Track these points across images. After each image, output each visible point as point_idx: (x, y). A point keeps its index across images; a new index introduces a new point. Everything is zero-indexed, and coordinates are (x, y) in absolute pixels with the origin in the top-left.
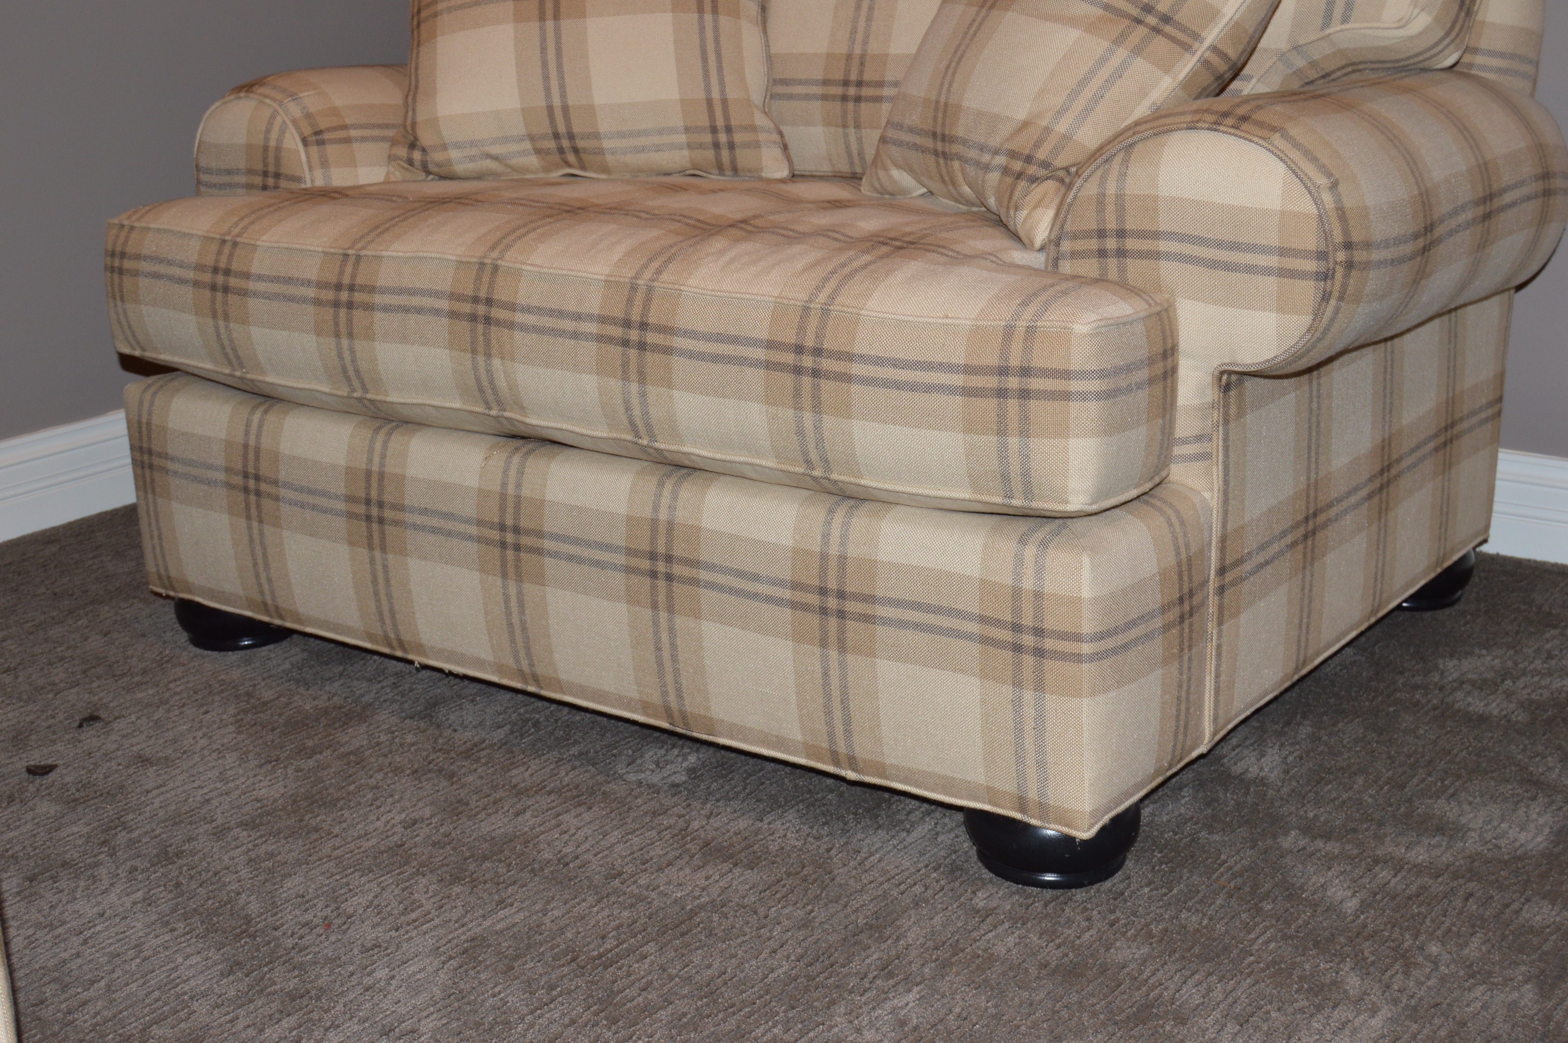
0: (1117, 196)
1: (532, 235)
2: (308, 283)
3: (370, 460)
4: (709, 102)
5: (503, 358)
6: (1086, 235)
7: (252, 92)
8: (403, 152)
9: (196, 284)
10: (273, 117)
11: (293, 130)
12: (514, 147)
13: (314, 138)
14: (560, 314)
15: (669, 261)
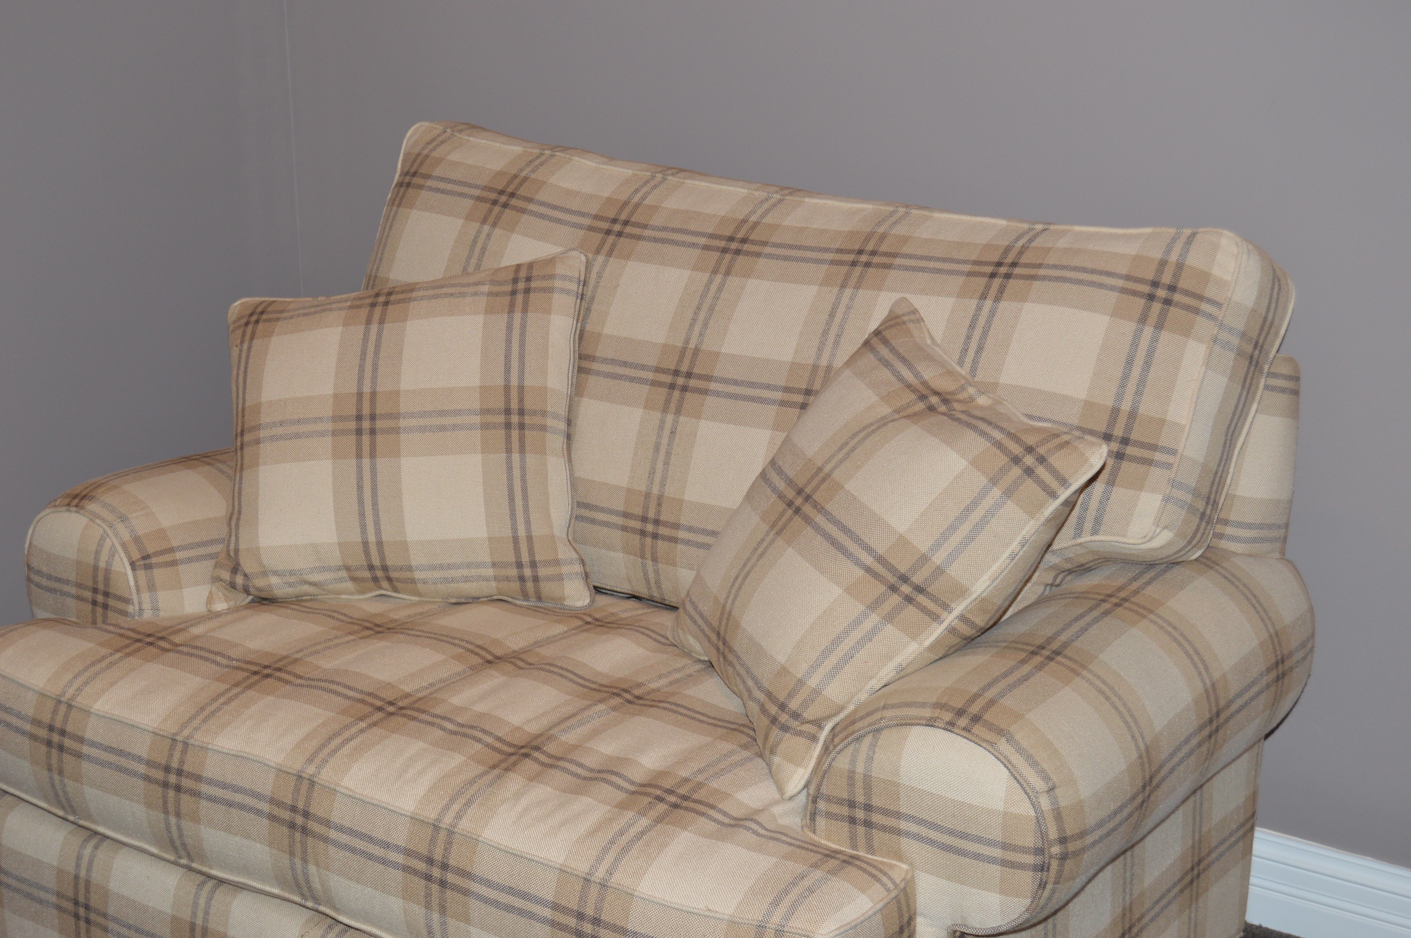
0: (865, 776)
1: (346, 749)
2: (139, 759)
3: (194, 914)
4: (516, 539)
5: (317, 865)
6: (840, 802)
7: (83, 508)
8: (226, 575)
9: (33, 737)
10: (102, 539)
11: (123, 555)
12: (330, 576)
13: (142, 563)
14: (371, 839)
15: (468, 804)
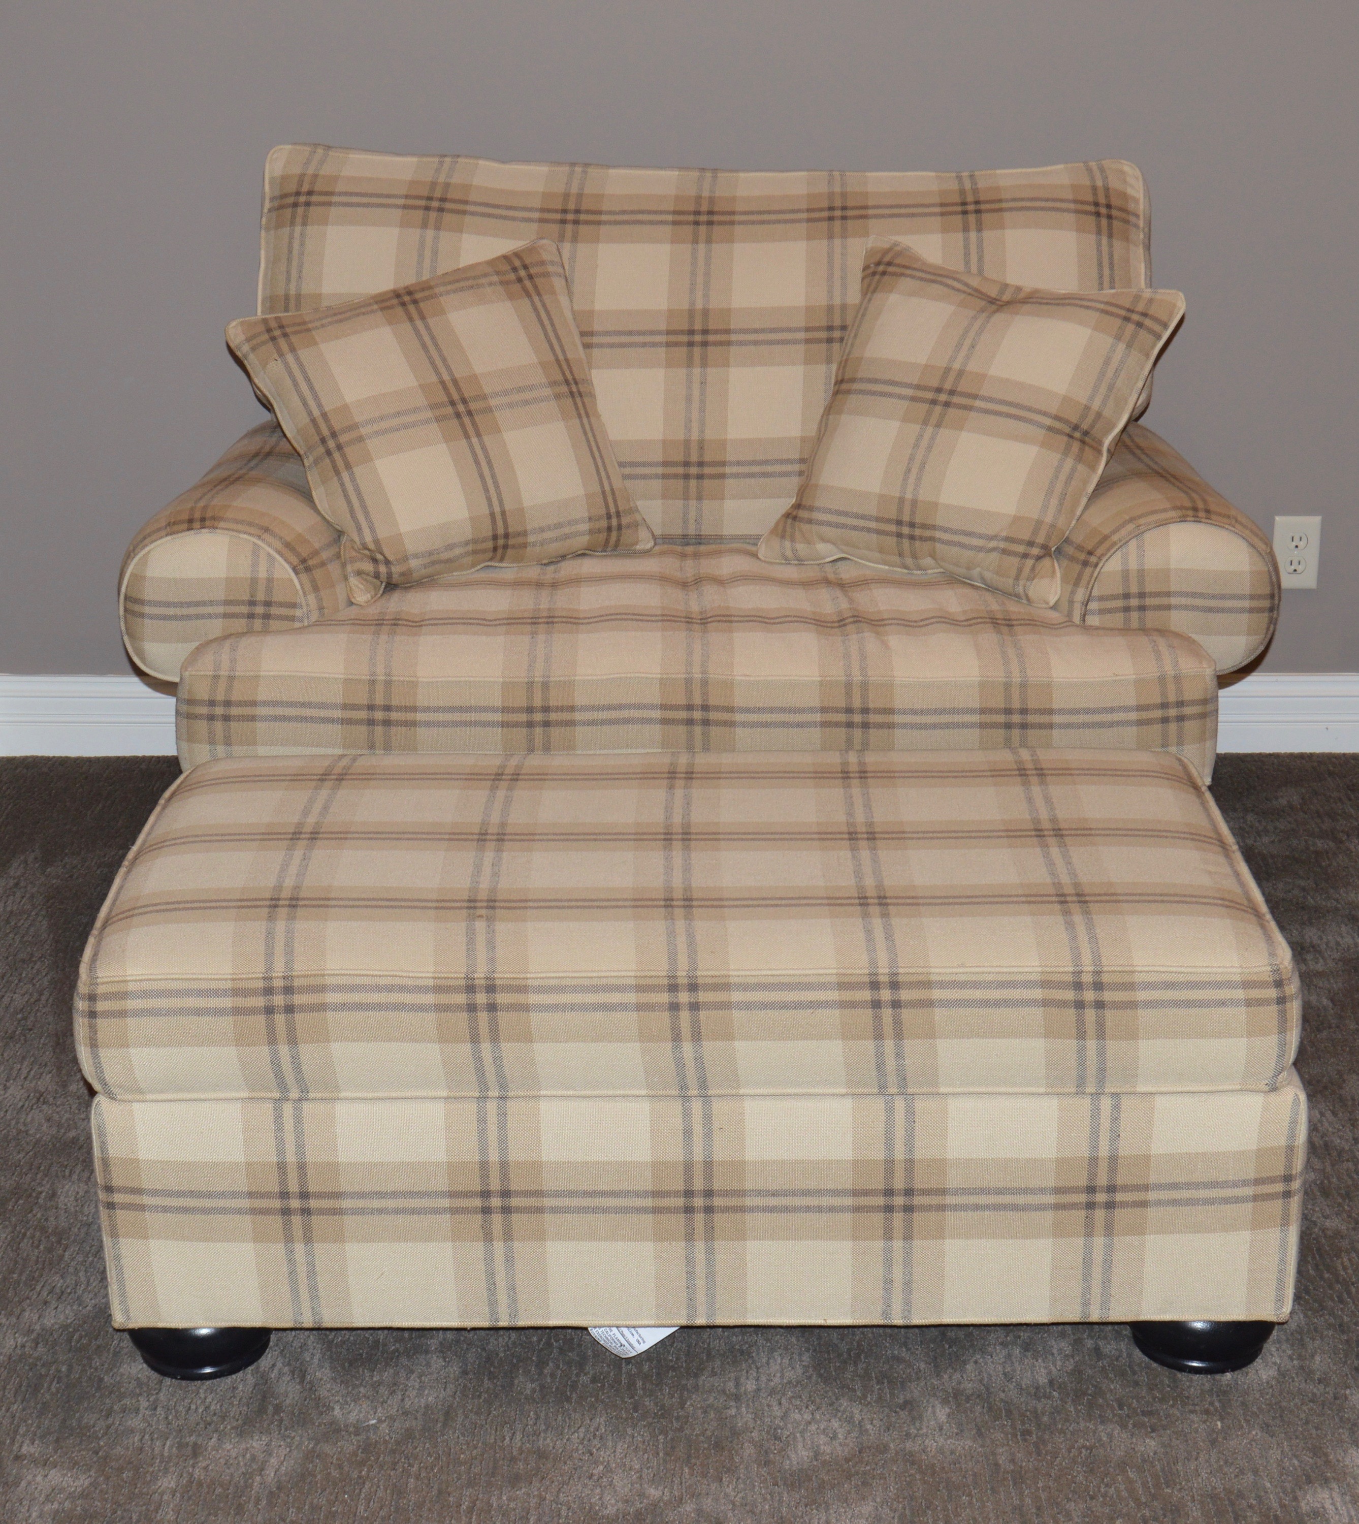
0: (1138, 570)
2: (491, 709)
4: (603, 493)
6: (1113, 598)
10: (255, 551)
11: (282, 562)
12: (458, 551)
13: (302, 566)
15: (863, 658)
